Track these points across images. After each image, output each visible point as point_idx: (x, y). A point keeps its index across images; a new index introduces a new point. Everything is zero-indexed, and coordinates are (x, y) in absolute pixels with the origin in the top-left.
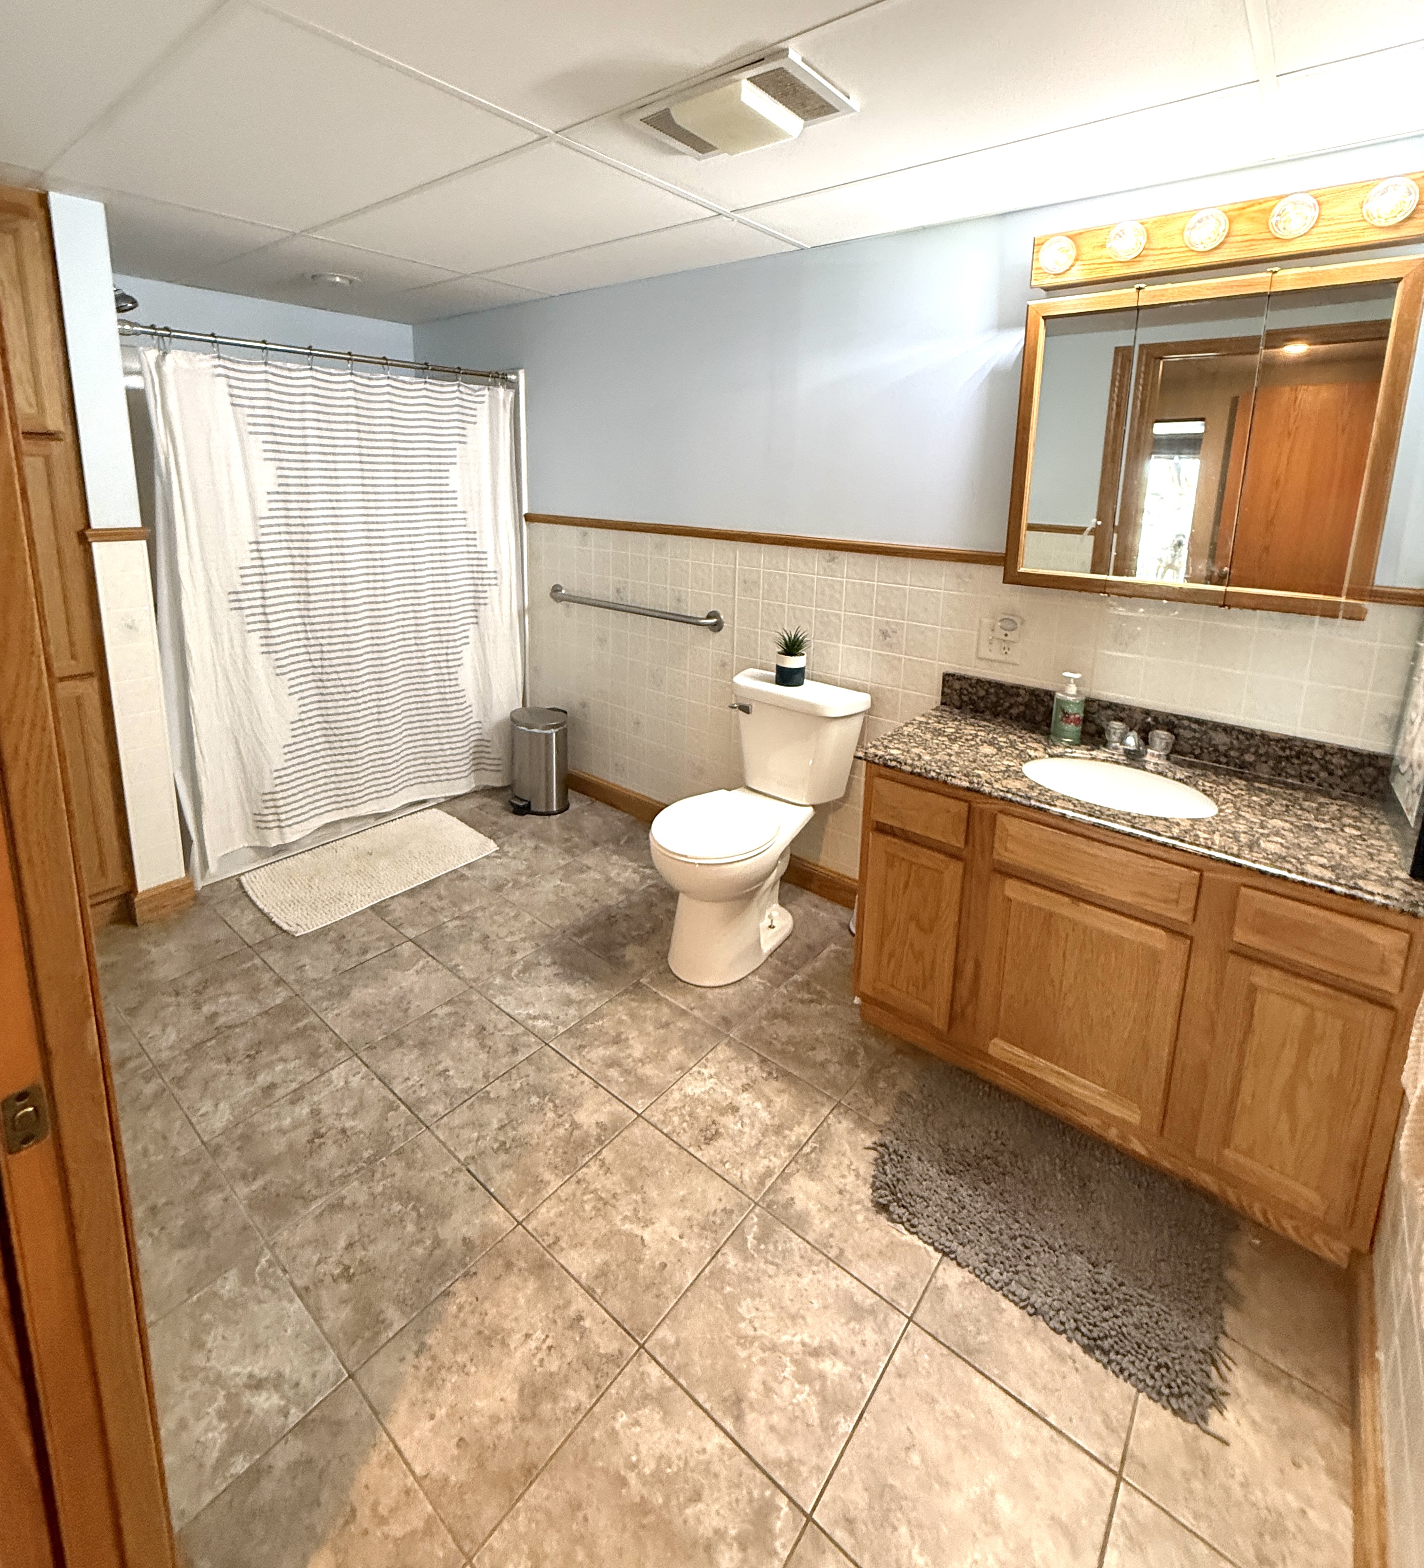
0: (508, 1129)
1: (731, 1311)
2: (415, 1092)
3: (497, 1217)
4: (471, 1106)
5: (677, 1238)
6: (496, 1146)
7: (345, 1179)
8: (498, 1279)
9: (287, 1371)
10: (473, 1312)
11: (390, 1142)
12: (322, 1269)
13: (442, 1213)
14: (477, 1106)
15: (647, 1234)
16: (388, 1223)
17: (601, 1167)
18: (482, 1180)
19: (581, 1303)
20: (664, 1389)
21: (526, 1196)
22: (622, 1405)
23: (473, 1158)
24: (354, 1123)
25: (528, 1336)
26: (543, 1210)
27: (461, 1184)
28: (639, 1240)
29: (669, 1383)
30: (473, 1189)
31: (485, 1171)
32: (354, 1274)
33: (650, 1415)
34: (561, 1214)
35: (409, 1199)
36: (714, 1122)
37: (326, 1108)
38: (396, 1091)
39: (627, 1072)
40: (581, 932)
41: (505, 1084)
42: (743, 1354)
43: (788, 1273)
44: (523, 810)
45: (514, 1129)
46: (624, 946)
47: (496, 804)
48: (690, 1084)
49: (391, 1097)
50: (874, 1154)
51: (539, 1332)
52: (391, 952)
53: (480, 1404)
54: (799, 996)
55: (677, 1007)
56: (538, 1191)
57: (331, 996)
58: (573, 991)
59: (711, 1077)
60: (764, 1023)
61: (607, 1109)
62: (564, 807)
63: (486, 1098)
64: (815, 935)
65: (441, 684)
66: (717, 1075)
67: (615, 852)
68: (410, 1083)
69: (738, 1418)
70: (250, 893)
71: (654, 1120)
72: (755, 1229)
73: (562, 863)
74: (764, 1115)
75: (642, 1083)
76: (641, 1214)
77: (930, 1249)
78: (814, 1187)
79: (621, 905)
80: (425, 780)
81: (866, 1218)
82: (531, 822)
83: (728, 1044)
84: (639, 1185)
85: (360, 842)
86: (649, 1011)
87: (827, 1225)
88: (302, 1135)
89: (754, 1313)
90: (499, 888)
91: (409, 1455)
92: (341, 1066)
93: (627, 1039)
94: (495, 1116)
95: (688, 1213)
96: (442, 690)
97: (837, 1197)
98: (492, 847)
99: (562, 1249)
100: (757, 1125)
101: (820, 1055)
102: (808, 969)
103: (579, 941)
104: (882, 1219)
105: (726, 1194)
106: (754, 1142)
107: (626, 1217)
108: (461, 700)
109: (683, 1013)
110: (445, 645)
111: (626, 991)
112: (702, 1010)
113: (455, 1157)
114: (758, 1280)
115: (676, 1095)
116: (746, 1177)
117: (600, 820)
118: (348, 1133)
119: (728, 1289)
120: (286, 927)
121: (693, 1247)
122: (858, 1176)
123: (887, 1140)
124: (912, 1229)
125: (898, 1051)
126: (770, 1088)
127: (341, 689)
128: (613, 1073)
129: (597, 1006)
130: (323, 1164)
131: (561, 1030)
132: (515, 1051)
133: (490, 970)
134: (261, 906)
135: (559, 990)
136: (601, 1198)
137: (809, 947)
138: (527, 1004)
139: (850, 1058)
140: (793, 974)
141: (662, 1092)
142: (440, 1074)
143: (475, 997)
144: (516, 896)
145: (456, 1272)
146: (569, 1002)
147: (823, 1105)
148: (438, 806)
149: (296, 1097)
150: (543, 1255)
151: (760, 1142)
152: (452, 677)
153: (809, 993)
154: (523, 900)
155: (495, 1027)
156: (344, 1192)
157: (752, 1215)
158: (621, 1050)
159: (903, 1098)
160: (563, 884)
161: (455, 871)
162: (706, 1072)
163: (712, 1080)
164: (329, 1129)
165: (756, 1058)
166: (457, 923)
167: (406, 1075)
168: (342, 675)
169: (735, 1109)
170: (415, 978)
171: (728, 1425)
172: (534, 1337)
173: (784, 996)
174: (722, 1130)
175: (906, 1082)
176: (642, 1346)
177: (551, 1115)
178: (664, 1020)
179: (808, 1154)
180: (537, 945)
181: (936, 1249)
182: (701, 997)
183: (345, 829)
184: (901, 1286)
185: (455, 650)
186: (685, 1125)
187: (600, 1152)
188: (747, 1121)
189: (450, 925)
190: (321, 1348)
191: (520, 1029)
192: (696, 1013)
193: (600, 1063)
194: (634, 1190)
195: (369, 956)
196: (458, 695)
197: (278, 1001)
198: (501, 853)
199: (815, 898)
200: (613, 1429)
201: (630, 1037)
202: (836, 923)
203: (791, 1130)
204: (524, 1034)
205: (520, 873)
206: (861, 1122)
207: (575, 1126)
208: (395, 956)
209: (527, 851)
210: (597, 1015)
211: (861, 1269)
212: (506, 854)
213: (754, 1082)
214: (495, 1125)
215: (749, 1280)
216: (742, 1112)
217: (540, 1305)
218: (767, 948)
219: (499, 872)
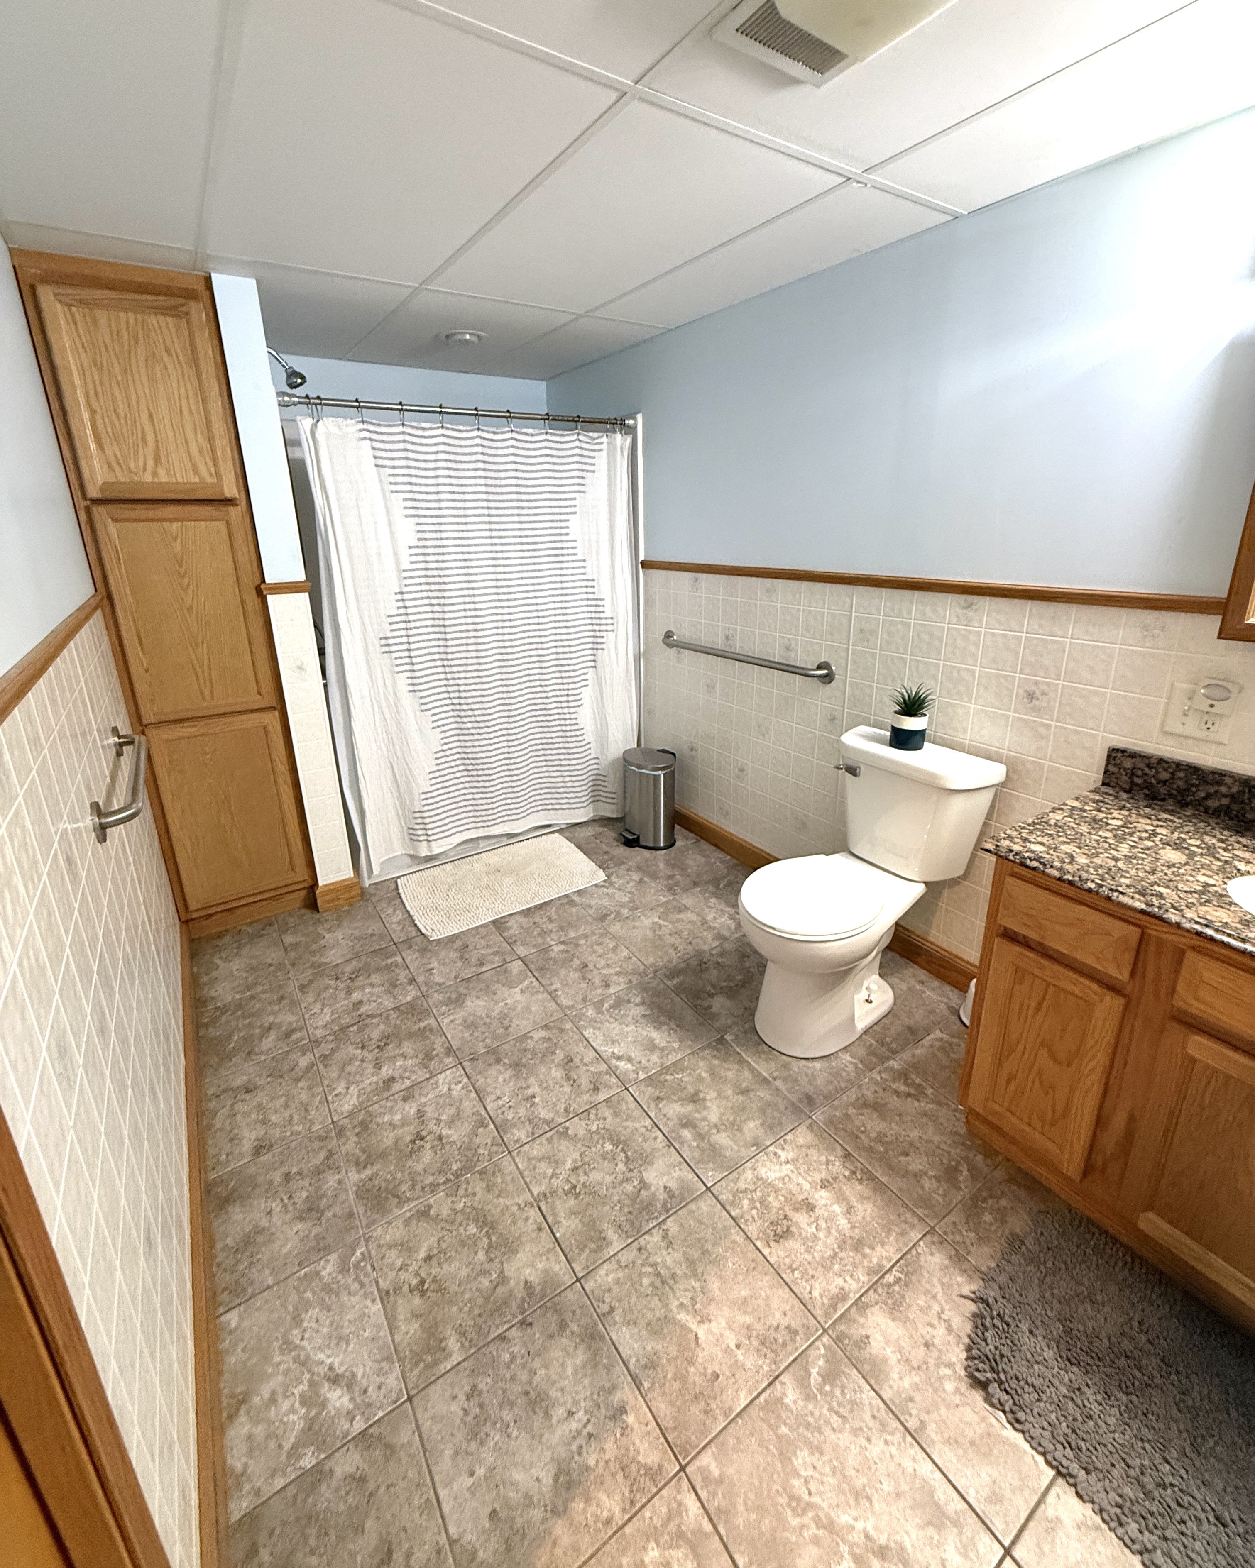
0: (581, 1172)
1: (785, 1457)
2: (503, 1112)
3: (559, 1267)
4: (550, 1140)
5: (733, 1346)
6: (566, 1188)
7: (434, 1187)
8: (551, 1337)
9: (360, 1373)
10: (524, 1366)
11: (475, 1159)
12: (403, 1275)
13: (509, 1247)
14: (555, 1140)
15: (701, 1332)
16: (463, 1244)
17: (664, 1238)
18: (550, 1221)
19: (626, 1392)
20: (700, 1533)
21: (587, 1251)
22: (654, 1535)
23: (545, 1195)
24: (450, 1132)
25: (570, 1414)
26: (602, 1272)
27: (531, 1221)
28: (692, 1336)
29: (708, 1527)
30: (540, 1229)
31: (554, 1212)
32: (427, 1290)
33: (682, 1561)
34: (618, 1282)
35: (485, 1223)
36: (786, 1217)
37: (430, 1111)
38: (488, 1108)
39: (700, 1137)
40: (673, 973)
41: (583, 1123)
42: (795, 1522)
43: (856, 1432)
44: (632, 843)
45: (586, 1174)
46: (711, 995)
47: (610, 834)
48: (764, 1166)
49: (483, 1112)
50: (972, 1307)
51: (582, 1413)
52: (502, 969)
53: (518, 1476)
54: (894, 1086)
55: (759, 1073)
56: (600, 1249)
57: (449, 1002)
58: (659, 1037)
59: (788, 1162)
60: (851, 1111)
61: (676, 1174)
62: (671, 844)
63: (564, 1134)
64: (919, 1017)
65: (563, 722)
66: (795, 1161)
67: (714, 895)
68: (500, 1102)
70: (403, 895)
71: (723, 1197)
72: (821, 1362)
73: (663, 899)
74: (843, 1222)
75: (714, 1153)
76: (698, 1306)
77: (1040, 1459)
78: (895, 1330)
79: (714, 952)
80: (550, 807)
81: (957, 1390)
82: (639, 855)
83: (810, 1127)
84: (699, 1270)
85: (492, 858)
86: (730, 1072)
87: (906, 1383)
88: (407, 1133)
89: (810, 1472)
90: (603, 918)
91: (446, 1508)
92: (448, 1072)
93: (704, 1099)
94: (570, 1155)
95: (748, 1319)
96: (564, 728)
97: (922, 1349)
98: (601, 876)
99: (615, 1323)
100: (834, 1233)
101: (916, 1164)
102: (906, 1055)
103: (669, 983)
104: (977, 1397)
105: (792, 1308)
106: (829, 1253)
107: (682, 1305)
108: (580, 738)
109: (765, 1081)
110: (566, 687)
111: (709, 1046)
112: (785, 1080)
113: (529, 1190)
114: (819, 1430)
115: (749, 1175)
116: (816, 1294)
117: (703, 860)
118: (444, 1141)
119: (784, 1430)
120: (424, 931)
121: (749, 1364)
122: (950, 1329)
123: (992, 1294)
124: (1016, 1423)
125: (1011, 1180)
126: (853, 1190)
127: (476, 725)
128: (687, 1134)
129: (679, 1056)
130: (420, 1167)
131: (642, 1076)
132: (596, 1089)
133: (584, 1000)
134: (409, 908)
135: (645, 1033)
136: (659, 1274)
137: (911, 1030)
138: (613, 1042)
139: (950, 1174)
140: (888, 1059)
141: (734, 1167)
142: (527, 1099)
143: (568, 1026)
144: (616, 928)
145: (514, 1316)
146: (652, 1047)
147: (913, 1227)
148: (560, 831)
149: (408, 1096)
150: (596, 1324)
151: (836, 1254)
152: (573, 716)
153: (906, 1084)
154: (622, 933)
155: (582, 1060)
156: (432, 1201)
157: (818, 1343)
158: (698, 1111)
159: (1015, 1243)
160: (661, 922)
161: (567, 896)
162: (783, 1155)
163: (789, 1166)
164: (430, 1133)
165: (839, 1151)
166: (562, 947)
167: (498, 1092)
168: (476, 713)
169: (811, 1208)
170: (518, 997)
172: (576, 1416)
173: (876, 1083)
174: (793, 1229)
175: (1019, 1223)
176: (683, 1469)
177: (621, 1166)
178: (744, 1085)
179: (889, 1285)
180: (630, 981)
181: (1048, 1463)
182: (786, 1066)
183: (482, 844)
184: (995, 1498)
185: (575, 692)
186: (754, 1212)
187: (665, 1220)
188: (822, 1224)
189: (556, 949)
191: (603, 1067)
192: (779, 1083)
193: (675, 1121)
194: (694, 1274)
195: (484, 969)
196: (578, 733)
197: (409, 999)
198: (609, 883)
199: (922, 974)
200: (642, 1561)
201: (708, 1097)
202: (943, 1006)
203: (872, 1248)
204: (607, 1073)
205: (623, 906)
206: (958, 1259)
207: (644, 1185)
208: (506, 971)
209: (632, 884)
210: (677, 1066)
211: (945, 1456)
212: (612, 884)
213: (835, 1178)
214: (568, 1164)
215: (808, 1426)
216: (818, 1212)
217: (586, 1382)
218: (861, 1025)
219: (605, 902)
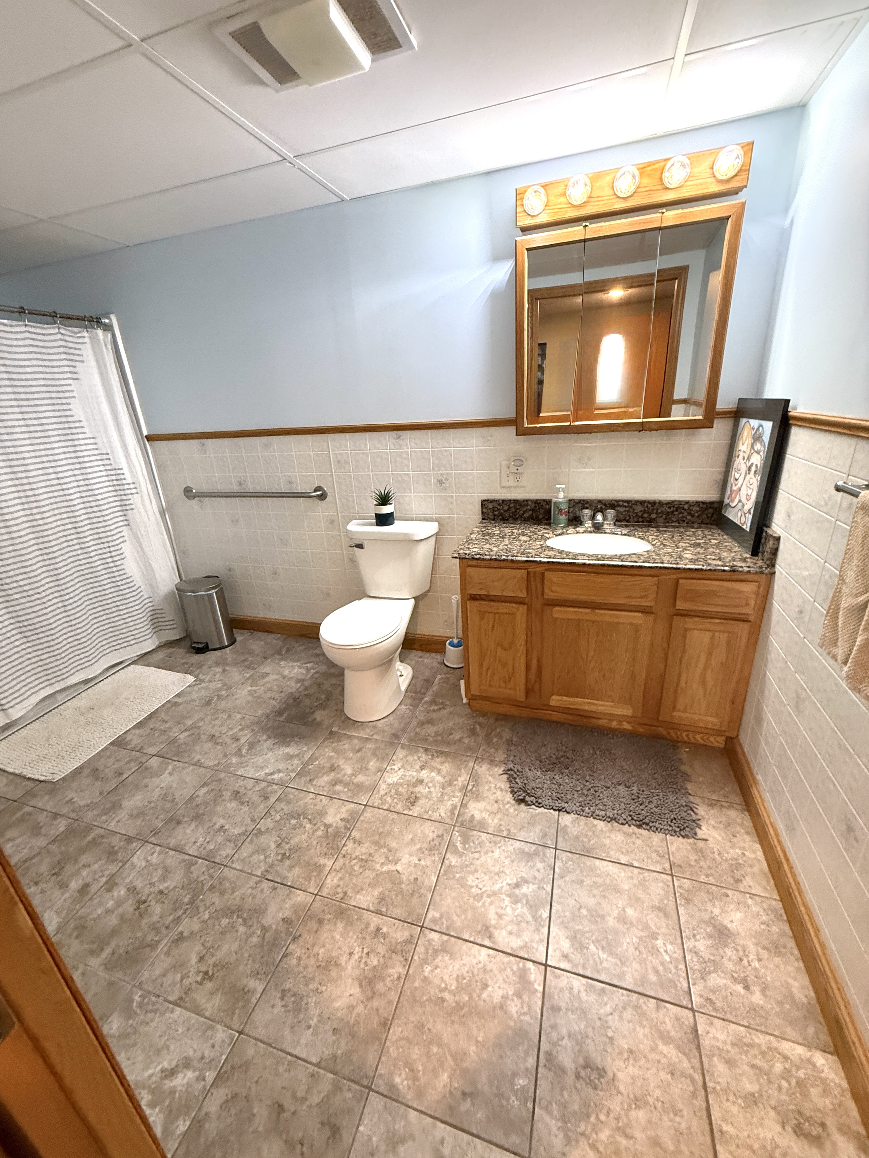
0: (283, 844)
1: (464, 886)
2: (204, 849)
3: (300, 897)
4: (251, 842)
5: (417, 862)
6: (279, 858)
7: (177, 921)
8: (316, 932)
9: (191, 1053)
10: (309, 957)
11: (200, 885)
12: (186, 982)
13: (259, 911)
14: (255, 839)
15: (399, 867)
16: (223, 933)
17: (355, 842)
18: (279, 881)
19: (375, 920)
20: (444, 944)
21: (313, 878)
22: (425, 961)
23: (267, 871)
24: (166, 885)
25: (351, 954)
26: (329, 881)
27: (265, 890)
28: (395, 872)
29: (445, 938)
30: (275, 889)
31: (278, 875)
32: (213, 974)
33: (443, 959)
34: (341, 879)
35: (232, 913)
36: (412, 793)
37: (139, 884)
38: (190, 853)
39: (346, 785)
40: (279, 713)
41: (269, 820)
42: (480, 904)
43: (486, 853)
44: (202, 649)
45: (287, 843)
46: (312, 713)
47: (182, 650)
48: (389, 777)
49: (187, 857)
50: (506, 776)
51: (357, 948)
52: (143, 768)
53: (337, 1005)
54: (432, 708)
55: (362, 738)
56: (320, 872)
57: (106, 812)
58: (291, 750)
59: (399, 769)
60: (418, 730)
61: (344, 809)
62: (232, 642)
63: (260, 833)
64: (427, 674)
66: (403, 766)
67: (282, 659)
68: (198, 844)
69: (490, 937)
71: (376, 805)
72: (459, 839)
73: (248, 675)
74: (439, 778)
75: (360, 788)
76: (391, 858)
77: (552, 811)
78: (481, 805)
79: (300, 690)
80: (118, 647)
81: (515, 810)
82: (212, 656)
83: (402, 747)
84: (382, 843)
85: (83, 701)
86: (346, 745)
87: (496, 821)
88: (129, 907)
89: (477, 881)
90: (208, 703)
91: (304, 1056)
92: (138, 853)
93: (338, 766)
94: (270, 841)
95: (418, 846)
96: (113, 580)
97: (496, 805)
98: (190, 679)
99: (351, 898)
100: (437, 785)
101: (457, 736)
102: (430, 692)
103: (281, 719)
104: (523, 806)
105: (435, 828)
106: (439, 794)
107: (382, 864)
109: (367, 740)
111: (326, 739)
112: (377, 734)
113: (254, 875)
114: (472, 864)
115: (384, 786)
116: (443, 814)
117: (262, 643)
118: (166, 892)
119: (458, 875)
120: (42, 778)
121: (429, 863)
122: (502, 790)
123: (511, 766)
124: (539, 805)
125: (497, 720)
126: (436, 763)
128: (338, 788)
129: (311, 753)
130: (155, 918)
131: (293, 775)
132: (267, 798)
133: (225, 756)
135: (281, 753)
136: (362, 860)
137: (427, 681)
138: (262, 768)
139: (473, 732)
140: (423, 699)
141: (374, 787)
142: (219, 831)
143: (222, 775)
144: (223, 704)
145: (286, 940)
146: (290, 757)
147: (468, 761)
148: (134, 663)
149: (111, 885)
150: (340, 906)
151: (443, 793)
153: (436, 705)
154: (229, 705)
155: (246, 788)
156: (181, 929)
157: (455, 832)
158: (338, 774)
159: (509, 742)
160: (254, 688)
161: (169, 701)
162: (396, 767)
163: (402, 770)
164: (149, 895)
165: (422, 750)
166: (187, 734)
167: (193, 840)
169: (421, 781)
170: (170, 779)
171: (487, 943)
172: (355, 952)
173: (423, 711)
174: (418, 795)
175: (507, 735)
176: (422, 927)
177: (308, 826)
178: (357, 747)
179: (471, 790)
180: (253, 730)
181: (555, 810)
182: (375, 727)
183: (60, 698)
184: (545, 835)
186: (396, 800)
187: (350, 835)
188: (430, 785)
189: (181, 736)
190: (211, 1028)
191: (264, 784)
192: (375, 737)
193: (328, 785)
194: (381, 847)
195: (125, 776)
196: (128, 581)
197: (62, 829)
198: (199, 681)
199: (419, 653)
200: (425, 977)
201: (340, 764)
202: (435, 664)
203: (457, 780)
204: (268, 786)
205: (220, 690)
206: (492, 762)
207: (327, 826)
208: (147, 769)
209: (218, 675)
210: (312, 759)
211: (522, 835)
212: (203, 681)
213: (426, 762)
214: (273, 846)
215: (467, 866)
216: (425, 781)
217: (351, 934)
218: (403, 688)
219: (203, 693)
